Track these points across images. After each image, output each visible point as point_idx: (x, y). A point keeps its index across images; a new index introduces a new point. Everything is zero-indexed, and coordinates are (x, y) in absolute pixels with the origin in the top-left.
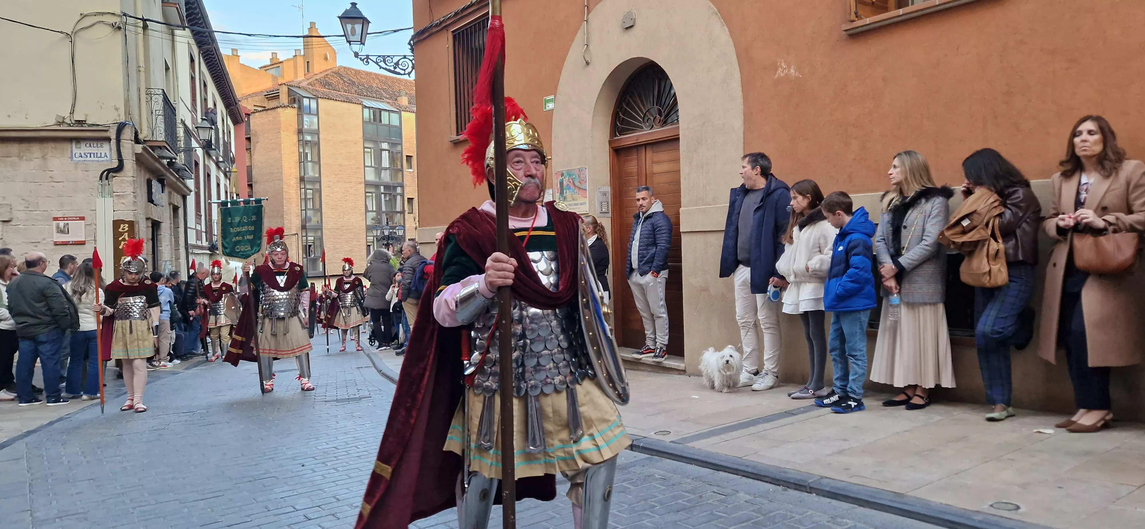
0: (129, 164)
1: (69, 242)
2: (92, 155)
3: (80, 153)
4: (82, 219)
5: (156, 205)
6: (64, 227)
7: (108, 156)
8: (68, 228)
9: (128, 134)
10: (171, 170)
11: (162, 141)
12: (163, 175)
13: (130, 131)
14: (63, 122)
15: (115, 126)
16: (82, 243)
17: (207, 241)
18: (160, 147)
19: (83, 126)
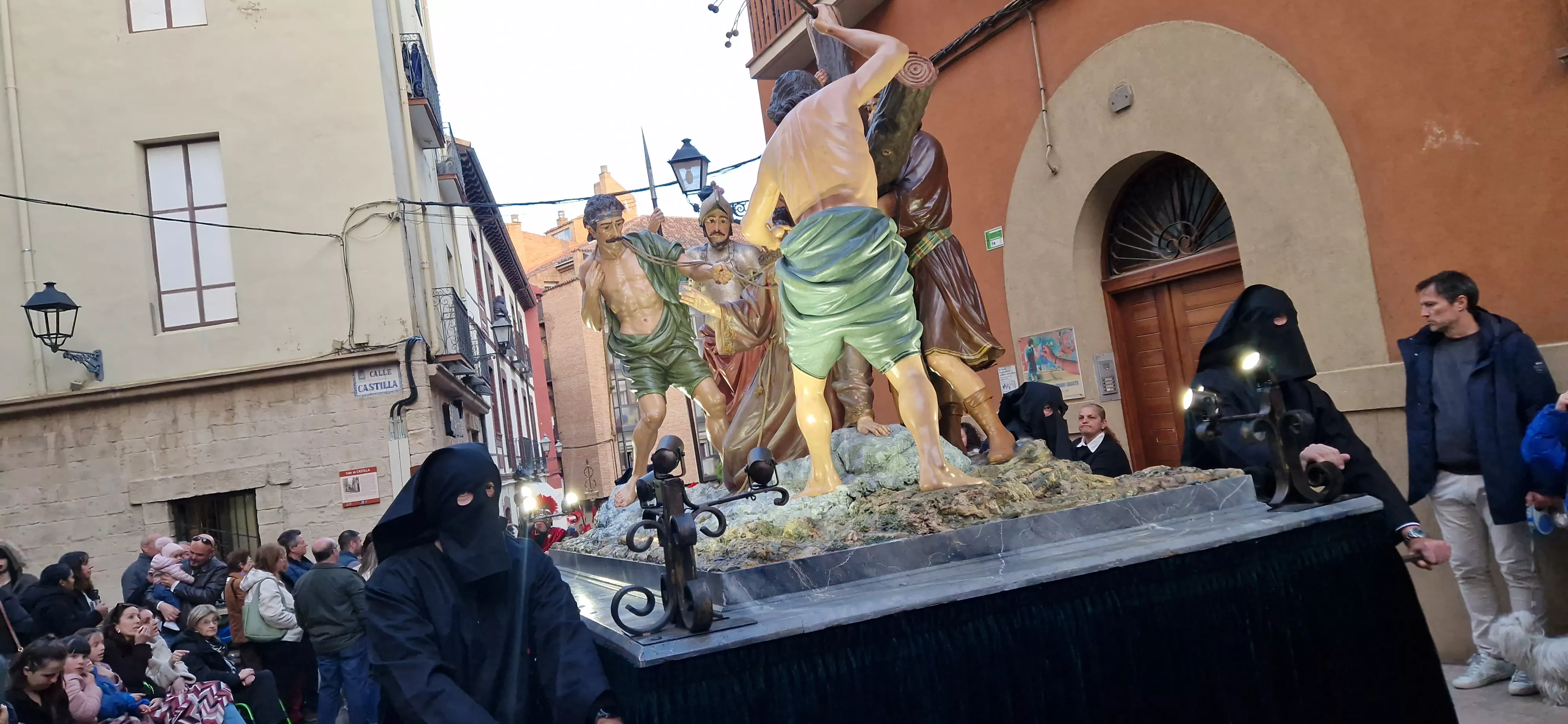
0: (424, 392)
1: (361, 502)
2: (379, 386)
3: (365, 385)
4: (374, 469)
5: (454, 437)
6: (353, 483)
7: (398, 385)
8: (358, 484)
9: (419, 353)
10: (468, 387)
11: (457, 354)
12: (461, 396)
13: (421, 349)
14: (342, 348)
15: (403, 345)
16: (376, 502)
17: (510, 467)
18: (455, 362)
19: (365, 351)
